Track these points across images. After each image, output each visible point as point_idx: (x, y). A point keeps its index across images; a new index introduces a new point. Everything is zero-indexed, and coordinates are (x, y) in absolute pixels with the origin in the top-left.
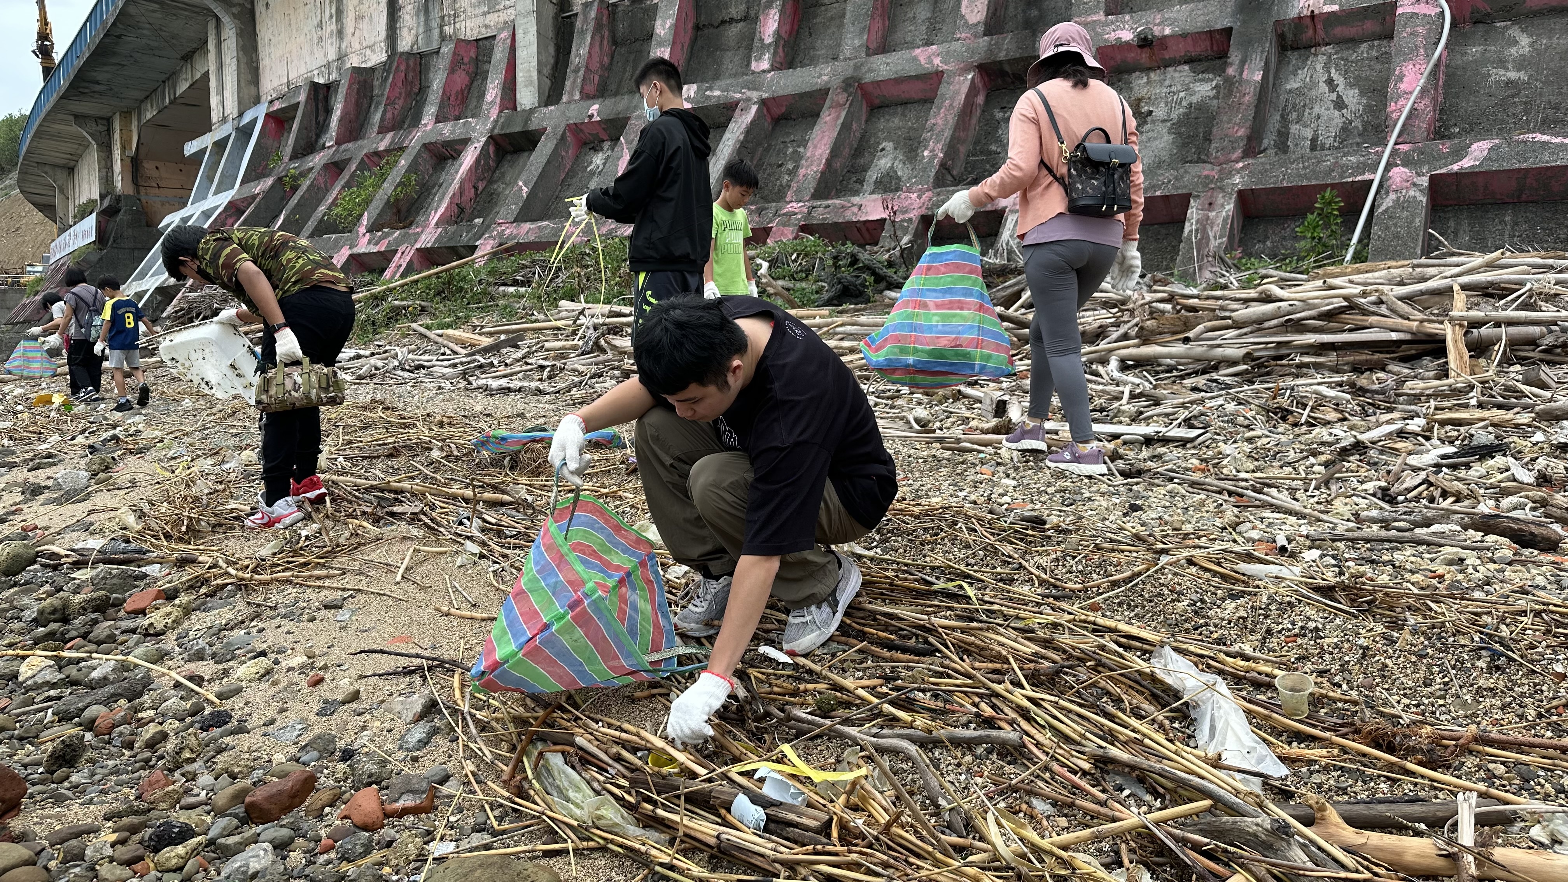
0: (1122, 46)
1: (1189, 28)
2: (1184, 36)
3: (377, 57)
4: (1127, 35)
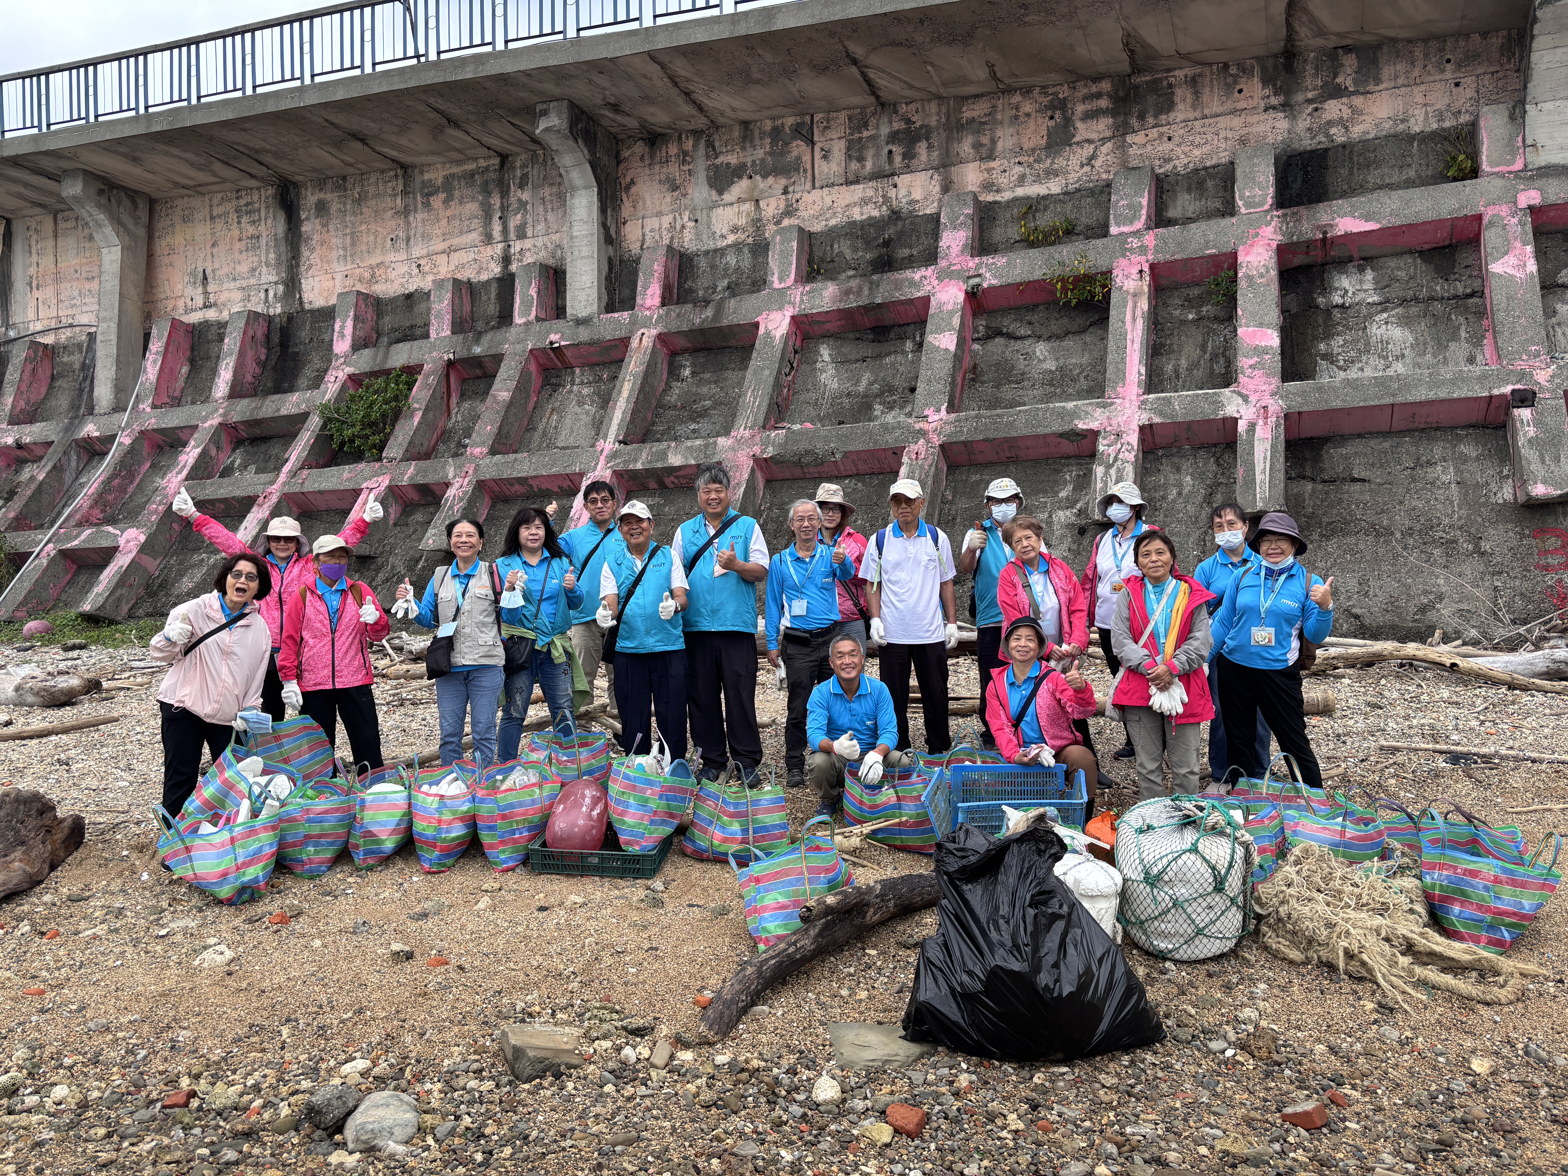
0: (8, 447)
1: (38, 440)
2: (35, 443)
4: (10, 441)
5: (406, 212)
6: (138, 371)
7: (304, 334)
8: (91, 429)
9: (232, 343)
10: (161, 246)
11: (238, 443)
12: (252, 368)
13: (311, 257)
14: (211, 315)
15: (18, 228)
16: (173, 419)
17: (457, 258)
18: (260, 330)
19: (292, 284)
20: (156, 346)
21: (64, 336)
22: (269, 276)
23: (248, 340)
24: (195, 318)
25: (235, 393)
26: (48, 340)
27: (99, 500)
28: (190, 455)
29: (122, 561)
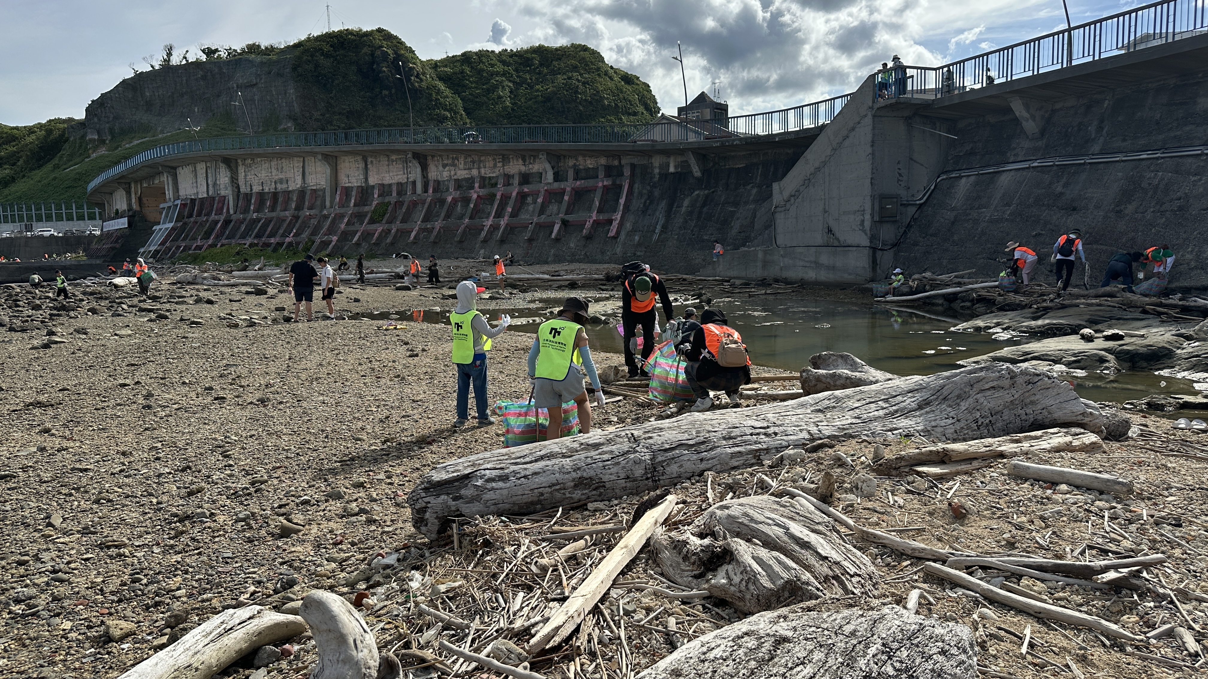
3: (205, 195)
5: (388, 165)
6: (335, 198)
7: (369, 191)
8: (325, 212)
9: (354, 193)
10: (338, 167)
11: (356, 216)
12: (358, 199)
13: (370, 173)
14: (350, 185)
15: (306, 159)
16: (342, 211)
17: (399, 177)
18: (360, 190)
19: (366, 179)
20: (338, 193)
21: (318, 187)
22: (362, 177)
23: (357, 192)
24: (347, 185)
25: (355, 205)
26: (315, 188)
27: (328, 229)
28: (346, 220)
29: (333, 243)
